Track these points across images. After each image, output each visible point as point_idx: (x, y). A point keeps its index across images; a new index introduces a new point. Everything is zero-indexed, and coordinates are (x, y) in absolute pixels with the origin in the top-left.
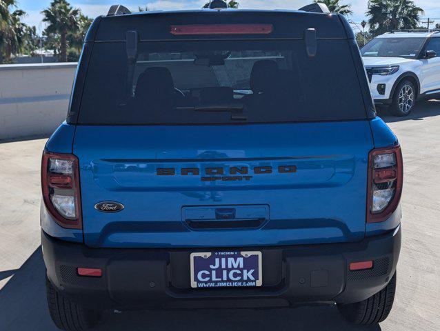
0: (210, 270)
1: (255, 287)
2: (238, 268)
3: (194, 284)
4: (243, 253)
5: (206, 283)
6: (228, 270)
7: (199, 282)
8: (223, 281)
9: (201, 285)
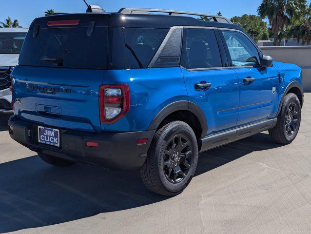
0: (44, 135)
1: (57, 147)
2: (53, 137)
3: (39, 141)
4: (54, 129)
5: (43, 141)
6: (50, 137)
7: (41, 140)
8: (48, 142)
9: (42, 142)
